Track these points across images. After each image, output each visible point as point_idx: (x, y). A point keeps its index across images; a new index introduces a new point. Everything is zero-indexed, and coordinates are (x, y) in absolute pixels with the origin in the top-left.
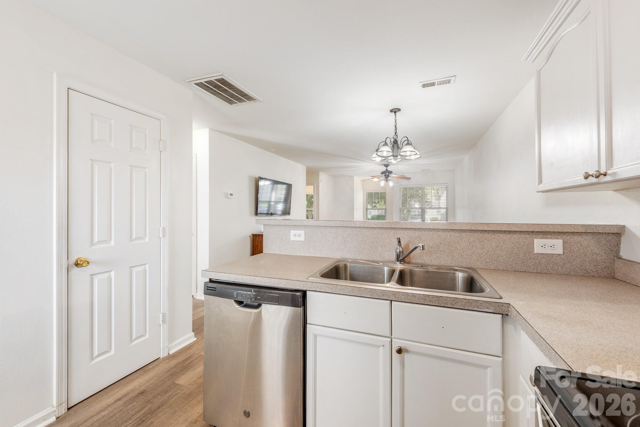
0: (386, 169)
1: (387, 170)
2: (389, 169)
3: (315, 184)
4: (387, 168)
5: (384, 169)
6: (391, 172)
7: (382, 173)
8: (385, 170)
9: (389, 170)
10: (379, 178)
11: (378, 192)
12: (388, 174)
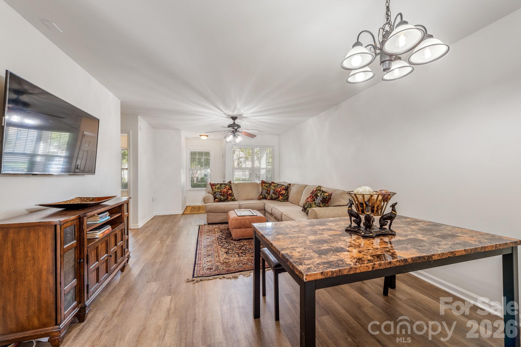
1: (234, 123)
2: (236, 121)
3: (131, 131)
4: (234, 121)
6: (239, 126)
7: (229, 126)
8: (232, 123)
9: (236, 123)
10: (207, 136)
11: (203, 152)
12: (236, 128)
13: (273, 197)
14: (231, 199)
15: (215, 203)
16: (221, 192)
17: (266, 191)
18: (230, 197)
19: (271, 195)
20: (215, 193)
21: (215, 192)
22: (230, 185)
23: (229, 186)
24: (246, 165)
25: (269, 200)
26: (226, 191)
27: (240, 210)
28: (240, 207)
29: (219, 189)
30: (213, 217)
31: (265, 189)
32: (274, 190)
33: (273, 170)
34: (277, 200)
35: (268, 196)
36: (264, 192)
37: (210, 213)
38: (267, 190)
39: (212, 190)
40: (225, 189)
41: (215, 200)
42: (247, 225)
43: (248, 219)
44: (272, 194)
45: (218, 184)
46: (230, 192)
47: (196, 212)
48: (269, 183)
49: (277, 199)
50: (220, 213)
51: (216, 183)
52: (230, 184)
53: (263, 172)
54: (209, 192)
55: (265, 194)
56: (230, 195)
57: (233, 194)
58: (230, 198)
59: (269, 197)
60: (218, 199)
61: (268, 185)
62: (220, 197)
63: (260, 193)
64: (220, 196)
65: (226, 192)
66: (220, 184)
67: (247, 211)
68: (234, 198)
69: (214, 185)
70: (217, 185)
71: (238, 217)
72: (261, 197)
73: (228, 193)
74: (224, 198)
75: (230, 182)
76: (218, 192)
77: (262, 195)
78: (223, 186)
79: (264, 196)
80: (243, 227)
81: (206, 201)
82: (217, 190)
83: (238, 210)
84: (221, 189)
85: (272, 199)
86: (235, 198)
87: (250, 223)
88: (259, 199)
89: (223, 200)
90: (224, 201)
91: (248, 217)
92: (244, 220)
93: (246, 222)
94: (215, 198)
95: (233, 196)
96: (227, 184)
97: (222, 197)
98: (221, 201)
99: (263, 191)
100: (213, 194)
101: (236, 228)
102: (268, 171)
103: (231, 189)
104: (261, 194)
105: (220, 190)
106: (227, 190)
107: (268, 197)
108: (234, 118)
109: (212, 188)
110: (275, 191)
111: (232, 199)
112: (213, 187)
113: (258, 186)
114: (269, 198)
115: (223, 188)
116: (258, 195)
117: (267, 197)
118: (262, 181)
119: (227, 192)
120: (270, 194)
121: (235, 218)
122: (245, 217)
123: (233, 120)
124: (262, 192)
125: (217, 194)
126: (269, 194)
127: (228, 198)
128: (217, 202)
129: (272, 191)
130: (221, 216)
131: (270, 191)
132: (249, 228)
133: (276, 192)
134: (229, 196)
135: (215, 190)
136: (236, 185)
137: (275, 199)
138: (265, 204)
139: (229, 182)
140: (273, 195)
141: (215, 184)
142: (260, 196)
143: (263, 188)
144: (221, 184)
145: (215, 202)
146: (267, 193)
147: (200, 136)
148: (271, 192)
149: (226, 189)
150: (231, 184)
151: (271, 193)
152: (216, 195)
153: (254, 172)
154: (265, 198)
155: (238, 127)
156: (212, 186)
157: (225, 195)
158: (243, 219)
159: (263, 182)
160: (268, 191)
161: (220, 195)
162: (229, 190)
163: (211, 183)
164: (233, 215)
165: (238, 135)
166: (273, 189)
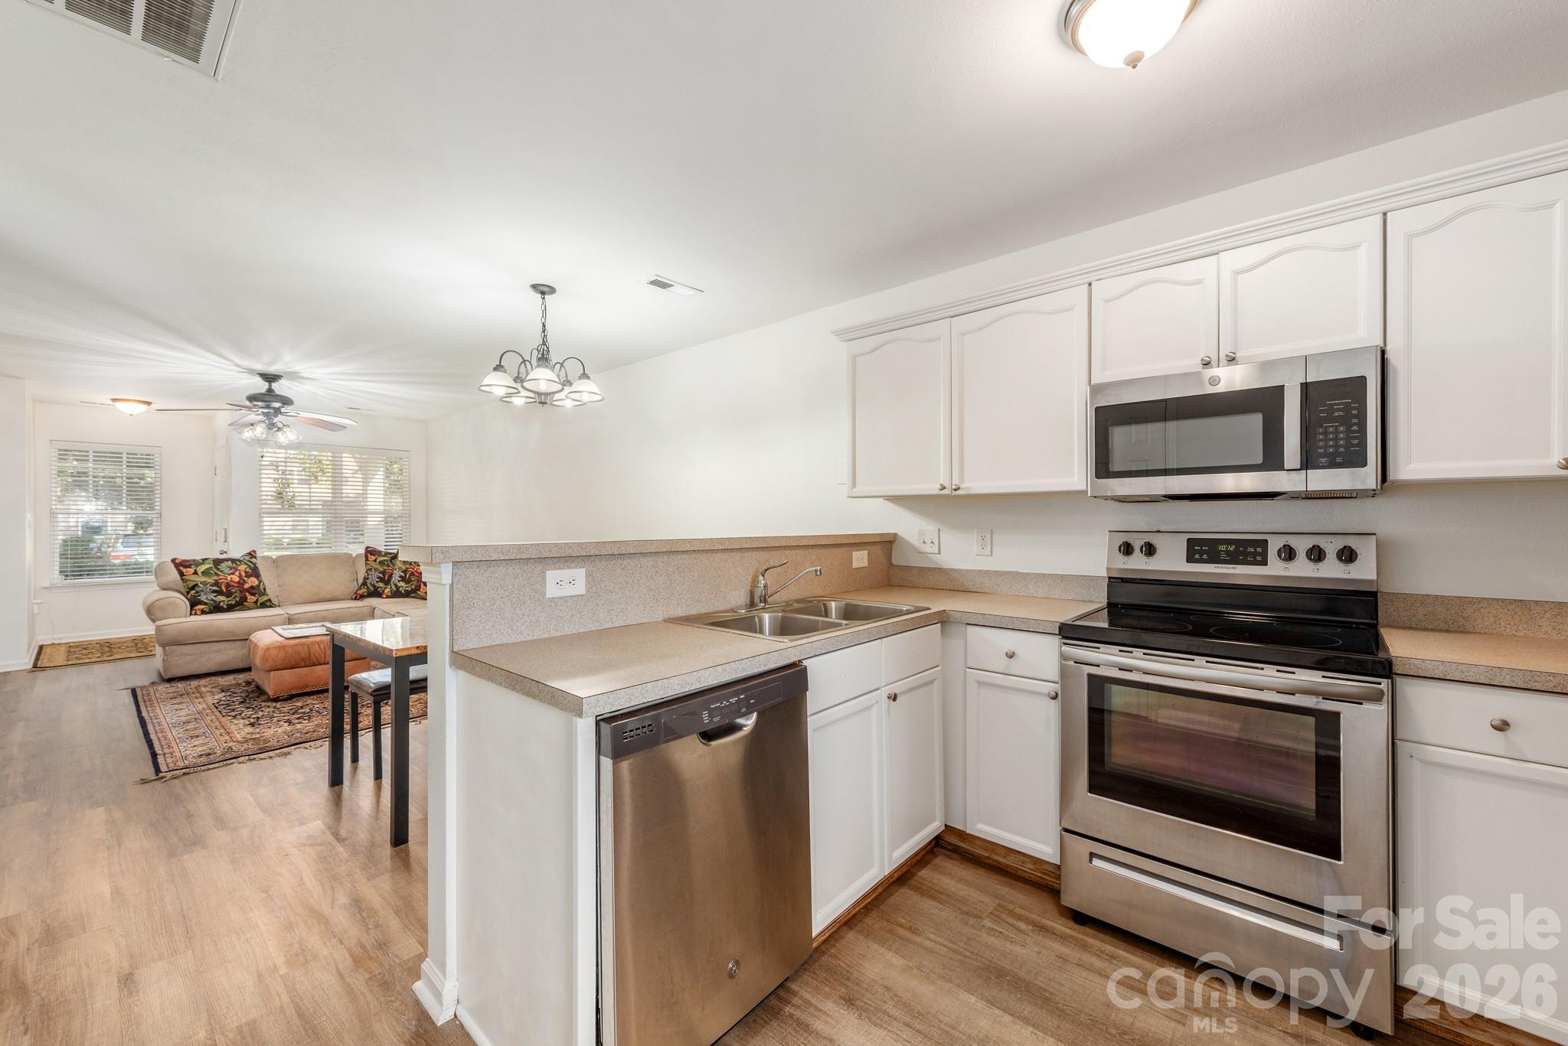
0: (267, 387)
1: (270, 391)
2: (278, 387)
4: (270, 386)
5: (262, 386)
6: (285, 401)
7: (253, 398)
8: (263, 391)
9: (277, 392)
10: (149, 403)
11: (121, 453)
12: (277, 405)
13: (400, 589)
14: (256, 602)
15: (194, 618)
16: (216, 584)
17: (381, 575)
18: (251, 599)
19: (396, 586)
20: (193, 588)
21: (191, 584)
22: (252, 563)
23: (250, 567)
24: (312, 494)
25: (388, 597)
26: (237, 579)
27: (291, 626)
28: (291, 621)
29: (210, 577)
30: (189, 657)
31: (376, 570)
32: (405, 572)
33: (405, 516)
34: (413, 597)
35: (386, 588)
36: (374, 577)
37: (174, 647)
38: (383, 573)
39: (182, 579)
40: (233, 574)
41: (196, 608)
42: (316, 658)
43: (318, 643)
44: (399, 581)
45: (204, 560)
46: (252, 581)
47: (99, 657)
48: (390, 553)
49: (413, 595)
50: (218, 644)
51: (198, 558)
52: (253, 560)
53: (372, 521)
54: (165, 587)
55: (376, 584)
56: (254, 591)
57: (265, 589)
58: (254, 599)
59: (387, 590)
60: (206, 604)
61: (385, 558)
62: (214, 598)
63: (361, 581)
64: (215, 596)
65: (238, 582)
66: (213, 561)
67: (316, 627)
68: (265, 598)
69: (188, 564)
70: (203, 564)
71: (287, 641)
72: (363, 591)
73: (246, 586)
74: (229, 601)
75: (252, 555)
76: (205, 583)
77: (368, 587)
78: (223, 567)
79: (372, 589)
80: (303, 664)
81: (158, 614)
82: (203, 579)
83: (285, 627)
84: (216, 574)
85: (397, 594)
86: (270, 600)
87: (323, 651)
88: (356, 599)
89: (225, 607)
90: (230, 608)
91: (318, 639)
92: (306, 648)
93: (312, 651)
94: (194, 603)
95: (264, 593)
96: (240, 561)
97: (221, 598)
98: (217, 609)
99: (370, 576)
100: (184, 590)
101: (281, 667)
102: (389, 519)
103: (255, 572)
104: (364, 584)
105: (215, 578)
106: (240, 576)
107: (386, 592)
108: (270, 378)
109: (182, 574)
110: (406, 575)
111: (261, 604)
112: (184, 570)
113: (353, 562)
114: (389, 594)
115: (227, 571)
116: (354, 586)
117: (384, 591)
118: (367, 548)
119: (241, 583)
120: (392, 583)
121: (279, 644)
122: (310, 640)
123: (266, 381)
124: (366, 579)
125: (202, 591)
126: (387, 583)
127: (244, 599)
128: (203, 612)
129: (397, 575)
130: (219, 651)
131: (391, 576)
132: (321, 665)
133: (410, 575)
134: (247, 594)
135: (194, 578)
136: (276, 562)
137: (407, 595)
138: (374, 608)
139: (250, 554)
140: (402, 584)
141: (194, 560)
142: (360, 588)
143: (368, 567)
144: (217, 562)
145: (196, 614)
146: (382, 580)
147: (114, 400)
148: (394, 576)
149: (237, 573)
150: (255, 557)
151: (396, 577)
152: (197, 592)
153: (341, 517)
154: (376, 593)
155: (284, 404)
156: (181, 568)
157: (235, 592)
158: (303, 645)
159: (370, 552)
160: (384, 576)
161: (214, 591)
162: (248, 576)
163: (175, 559)
164: (265, 638)
165: (284, 426)
166: (400, 568)
